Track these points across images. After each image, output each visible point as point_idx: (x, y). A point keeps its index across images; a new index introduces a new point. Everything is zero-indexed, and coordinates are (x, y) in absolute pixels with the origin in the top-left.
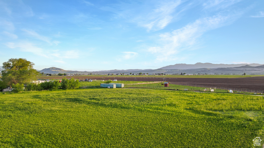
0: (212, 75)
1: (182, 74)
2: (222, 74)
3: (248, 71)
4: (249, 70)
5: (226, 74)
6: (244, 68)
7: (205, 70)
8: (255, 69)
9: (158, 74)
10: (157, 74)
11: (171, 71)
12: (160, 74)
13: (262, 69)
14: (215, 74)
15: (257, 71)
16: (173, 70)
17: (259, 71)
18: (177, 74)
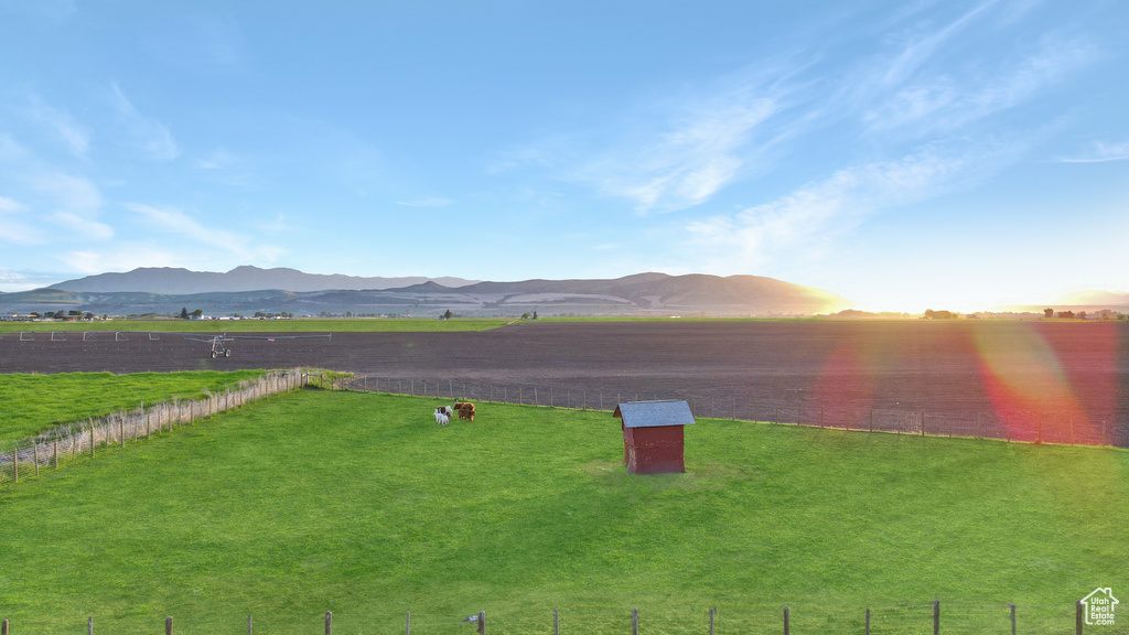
0: (308, 320)
1: (184, 315)
2: (349, 314)
3: (433, 302)
4: (436, 302)
5: (364, 315)
6: (418, 292)
7: (275, 299)
9: (50, 315)
10: (42, 313)
11: (115, 301)
12: (58, 316)
13: (476, 296)
14: (323, 314)
16: (123, 298)
18: (152, 314)
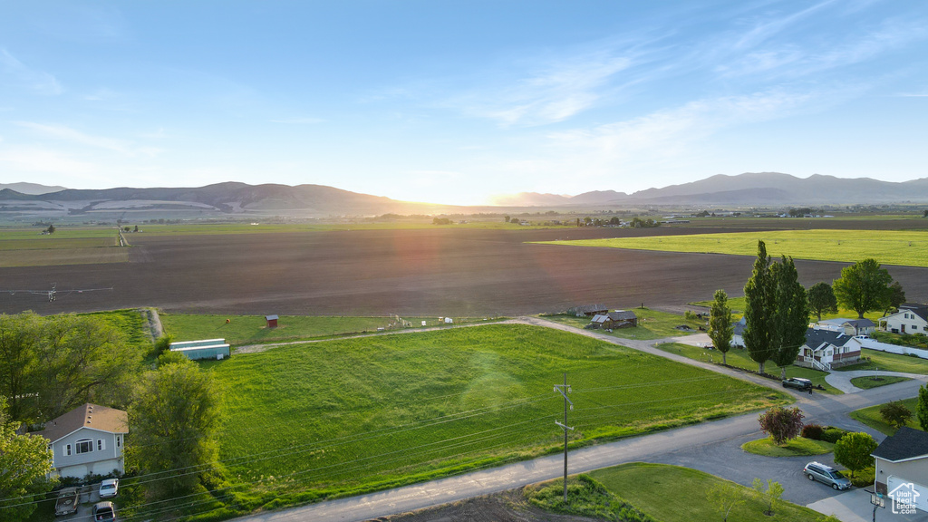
8: (39, 203)
13: (60, 203)
15: (44, 212)
17: (52, 209)
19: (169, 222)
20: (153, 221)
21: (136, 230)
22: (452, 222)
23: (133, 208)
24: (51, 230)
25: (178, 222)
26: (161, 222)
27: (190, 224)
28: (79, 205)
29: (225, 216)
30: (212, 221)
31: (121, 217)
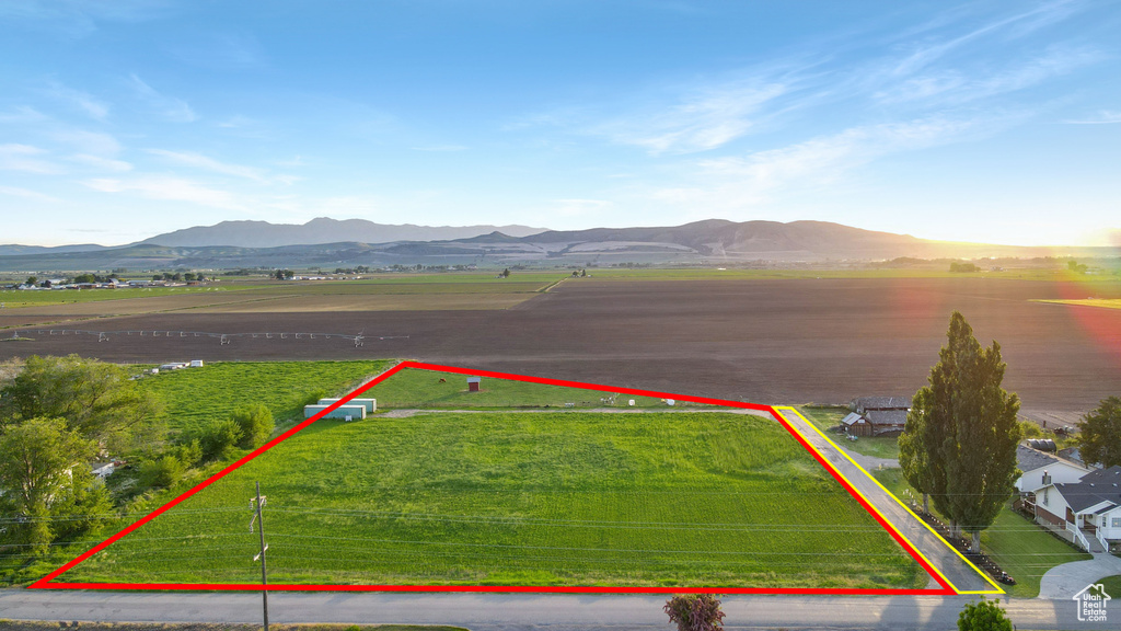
2: (419, 267)
3: (498, 252)
6: (485, 242)
7: (351, 251)
8: (526, 246)
11: (206, 255)
13: (541, 245)
14: (396, 266)
15: (525, 254)
16: (213, 252)
17: (532, 252)
19: (638, 266)
20: (622, 265)
21: (584, 274)
22: (979, 269)
23: (607, 250)
24: (506, 273)
25: (647, 265)
26: (630, 265)
27: (661, 268)
28: (557, 248)
29: (701, 259)
30: (684, 265)
31: (595, 261)
